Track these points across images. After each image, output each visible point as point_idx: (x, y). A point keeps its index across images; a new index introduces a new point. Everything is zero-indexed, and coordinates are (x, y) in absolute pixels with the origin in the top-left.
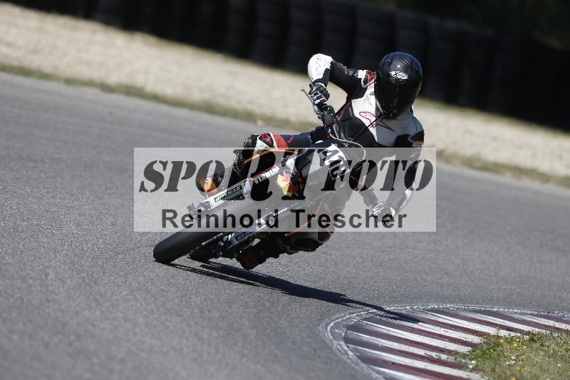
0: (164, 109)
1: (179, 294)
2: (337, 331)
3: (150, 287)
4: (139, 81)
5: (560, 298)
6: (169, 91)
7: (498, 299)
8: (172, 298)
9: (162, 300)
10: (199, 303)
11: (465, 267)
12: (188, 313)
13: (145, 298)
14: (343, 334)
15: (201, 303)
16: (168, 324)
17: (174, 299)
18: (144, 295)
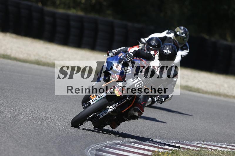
0: (19, 63)
1: (27, 139)
2: (92, 152)
3: (14, 137)
4: (9, 52)
5: (184, 135)
6: (21, 56)
7: (158, 137)
8: (24, 140)
9: (20, 141)
10: (35, 142)
11: (145, 124)
12: (31, 147)
13: (13, 141)
14: (95, 153)
15: (36, 142)
16: (22, 151)
17: (25, 141)
18: (12, 140)
